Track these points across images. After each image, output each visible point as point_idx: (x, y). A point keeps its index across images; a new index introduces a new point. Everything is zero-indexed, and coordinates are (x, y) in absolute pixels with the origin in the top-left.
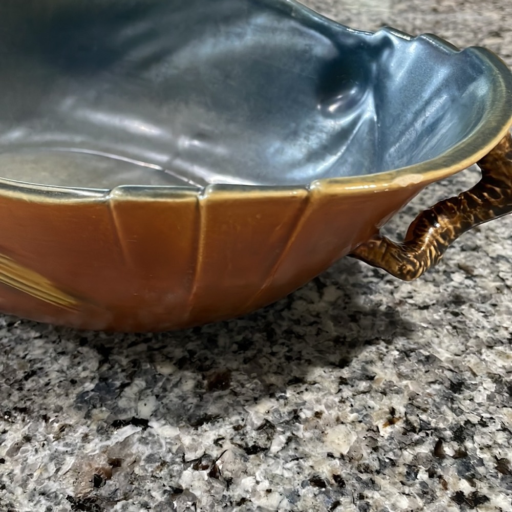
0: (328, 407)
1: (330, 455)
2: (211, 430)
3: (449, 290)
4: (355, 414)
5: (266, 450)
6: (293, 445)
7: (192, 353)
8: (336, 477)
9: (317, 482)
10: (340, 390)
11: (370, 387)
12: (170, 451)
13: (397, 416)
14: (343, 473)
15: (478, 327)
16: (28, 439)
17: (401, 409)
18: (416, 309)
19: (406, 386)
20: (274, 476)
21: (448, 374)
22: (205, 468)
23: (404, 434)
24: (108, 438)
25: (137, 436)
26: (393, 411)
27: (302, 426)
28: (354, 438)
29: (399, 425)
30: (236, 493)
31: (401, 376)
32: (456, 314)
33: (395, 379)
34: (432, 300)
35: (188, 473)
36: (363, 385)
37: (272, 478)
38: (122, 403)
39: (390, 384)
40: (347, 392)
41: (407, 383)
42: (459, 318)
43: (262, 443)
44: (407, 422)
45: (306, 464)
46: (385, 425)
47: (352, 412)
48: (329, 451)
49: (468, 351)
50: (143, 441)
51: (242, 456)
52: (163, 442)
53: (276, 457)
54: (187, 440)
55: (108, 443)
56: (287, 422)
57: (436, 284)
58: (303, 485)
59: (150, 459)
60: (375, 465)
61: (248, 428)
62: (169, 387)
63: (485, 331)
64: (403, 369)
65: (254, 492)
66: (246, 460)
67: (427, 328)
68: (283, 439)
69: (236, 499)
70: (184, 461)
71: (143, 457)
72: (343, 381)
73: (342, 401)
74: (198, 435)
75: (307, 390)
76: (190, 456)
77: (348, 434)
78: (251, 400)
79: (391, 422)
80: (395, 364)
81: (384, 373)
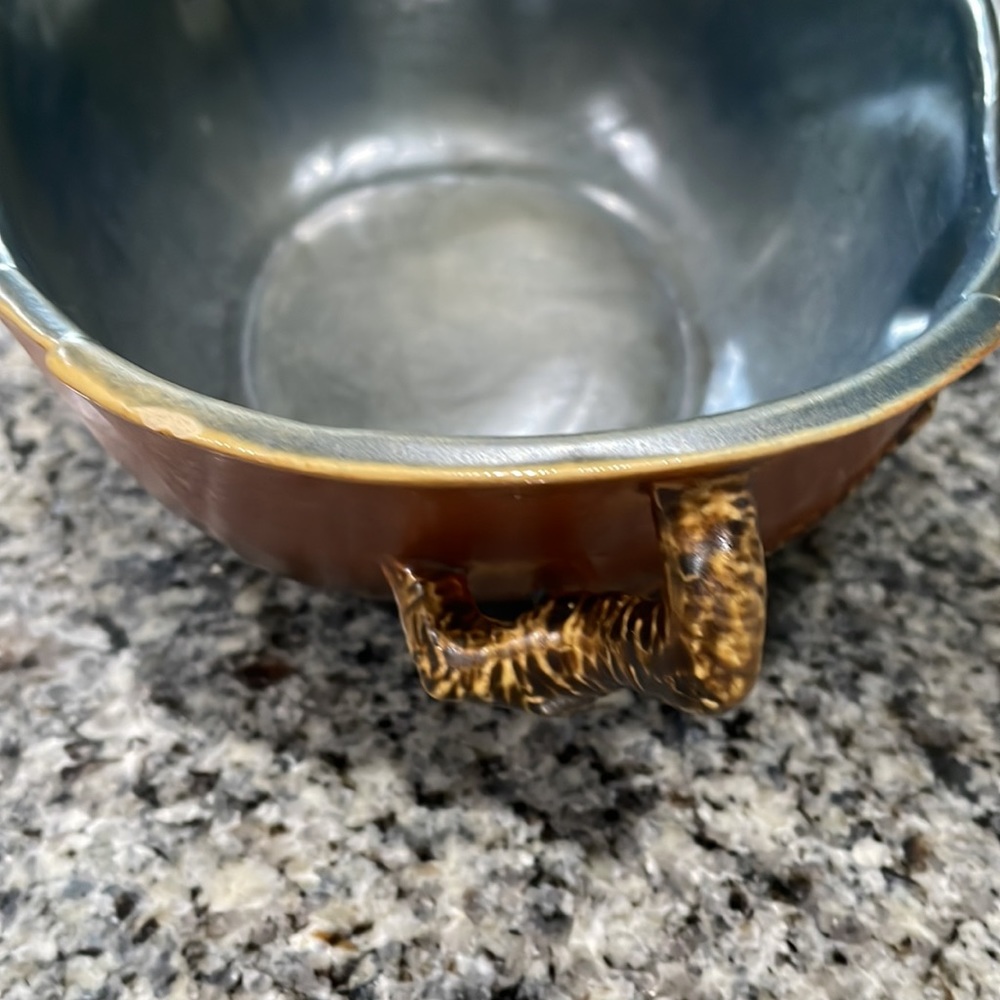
0: (307, 835)
1: (195, 892)
3: (809, 857)
4: (316, 879)
5: (155, 804)
6: (186, 833)
7: (303, 609)
8: (152, 925)
9: (125, 905)
10: (358, 829)
11: (401, 867)
12: (86, 701)
13: (356, 940)
14: (166, 927)
15: (731, 960)
16: (22, 561)
17: (379, 939)
18: (688, 832)
19: (447, 919)
20: (106, 844)
21: (537, 970)
22: (74, 756)
23: (318, 973)
24: (70, 629)
25: (91, 654)
26: (365, 928)
27: (236, 822)
28: (257, 904)
29: (335, 956)
30: (46, 819)
31: (470, 897)
32: (737, 902)
33: (452, 892)
34: (743, 844)
35: (55, 745)
36: (400, 853)
37: (102, 843)
38: (144, 602)
39: (433, 892)
40: (363, 840)
41: (454, 917)
42: (728, 915)
43: (165, 793)
44: (352, 966)
45: (158, 870)
46: (320, 935)
47: (320, 872)
48: (204, 886)
49: (637, 975)
50: (86, 666)
52: (97, 685)
53: (148, 825)
54: (116, 707)
56: (232, 800)
57: (810, 825)
58: (109, 890)
59: (57, 691)
60: (212, 964)
61: (188, 760)
63: (731, 979)
65: (59, 837)
66: (120, 794)
67: (647, 876)
69: (35, 824)
70: (74, 727)
71: (57, 683)
72: (386, 822)
73: (335, 845)
74: (135, 713)
75: (327, 786)
76: (88, 728)
77: (259, 892)
78: (250, 730)
79: (334, 939)
81: (456, 869)
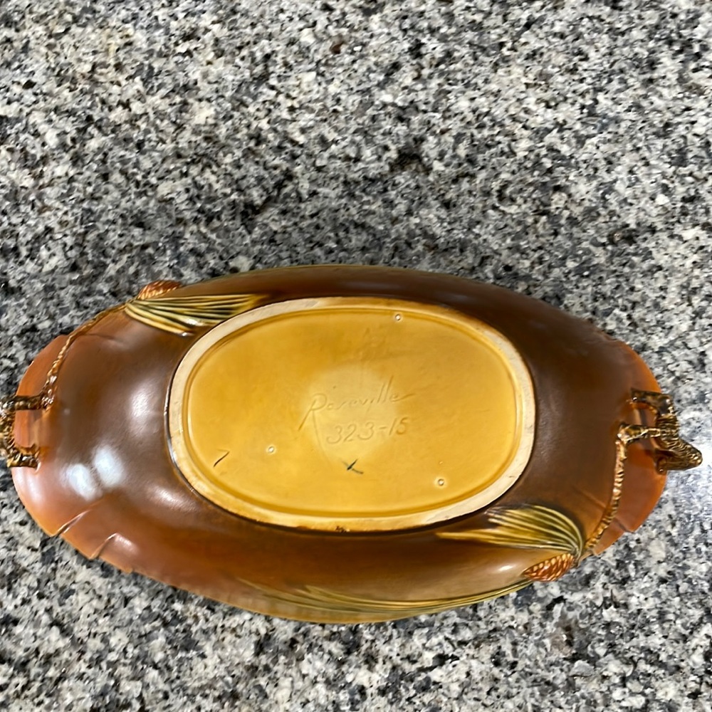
1: (659, 562)
2: (597, 582)
4: (655, 530)
5: (629, 577)
6: (639, 567)
8: (669, 573)
9: (663, 581)
12: (587, 607)
13: (674, 519)
14: (670, 569)
16: (515, 644)
17: (673, 513)
20: (643, 589)
22: (610, 605)
24: (553, 619)
25: (565, 608)
26: (670, 516)
27: (636, 553)
28: (663, 545)
29: (678, 524)
30: (633, 609)
35: (605, 612)
37: (642, 591)
38: (540, 594)
43: (625, 574)
45: (651, 574)
46: (672, 528)
47: (653, 529)
48: (657, 560)
50: (570, 609)
51: (620, 587)
52: (580, 603)
53: (636, 578)
54: (590, 596)
55: (554, 621)
56: (627, 555)
58: (658, 586)
59: (582, 616)
60: (681, 555)
61: (612, 570)
65: (640, 603)
66: (625, 589)
68: (631, 566)
69: (636, 612)
70: (598, 608)
71: (578, 618)
74: (593, 589)
76: (599, 603)
77: (659, 545)
79: (673, 525)
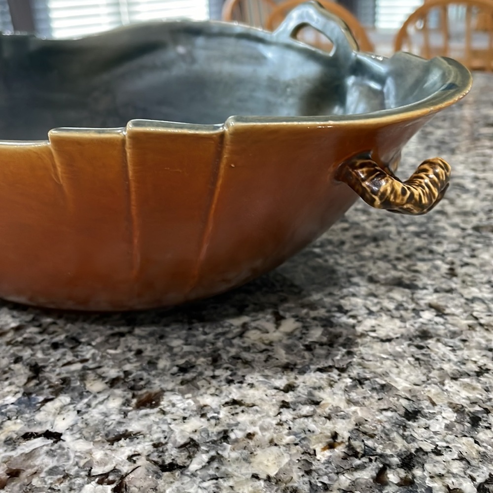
0: (263, 429)
1: (255, 477)
2: (128, 445)
3: (417, 326)
4: (292, 437)
5: (183, 468)
6: (215, 464)
7: (127, 374)
10: (280, 413)
11: (314, 411)
12: (77, 464)
13: (339, 440)
15: (444, 360)
17: (344, 434)
18: (378, 342)
19: (355, 412)
21: (404, 403)
22: (110, 483)
23: (344, 458)
24: (14, 449)
25: (45, 448)
26: (335, 436)
27: (229, 446)
28: (286, 460)
29: (340, 450)
31: (350, 402)
32: (420, 347)
33: (343, 405)
34: (396, 334)
35: (91, 487)
36: (307, 409)
38: (39, 417)
39: (337, 409)
40: (287, 415)
41: (356, 410)
42: (423, 351)
43: (180, 461)
44: (350, 447)
45: (225, 484)
46: (324, 449)
47: (289, 434)
48: (254, 472)
49: (429, 382)
50: (51, 453)
51: (156, 473)
52: (72, 455)
53: (193, 475)
54: (98, 455)
55: (13, 453)
56: (214, 442)
57: (402, 319)
59: (52, 471)
60: (305, 489)
61: (170, 445)
62: (94, 403)
63: (451, 364)
64: (354, 395)
66: (159, 477)
67: (387, 359)
68: (205, 458)
70: (89, 475)
71: (46, 469)
72: (285, 405)
73: (280, 424)
74: (112, 450)
75: (243, 411)
76: (97, 470)
77: (280, 456)
78: (179, 419)
79: (331, 446)
80: (347, 390)
81: (332, 398)
